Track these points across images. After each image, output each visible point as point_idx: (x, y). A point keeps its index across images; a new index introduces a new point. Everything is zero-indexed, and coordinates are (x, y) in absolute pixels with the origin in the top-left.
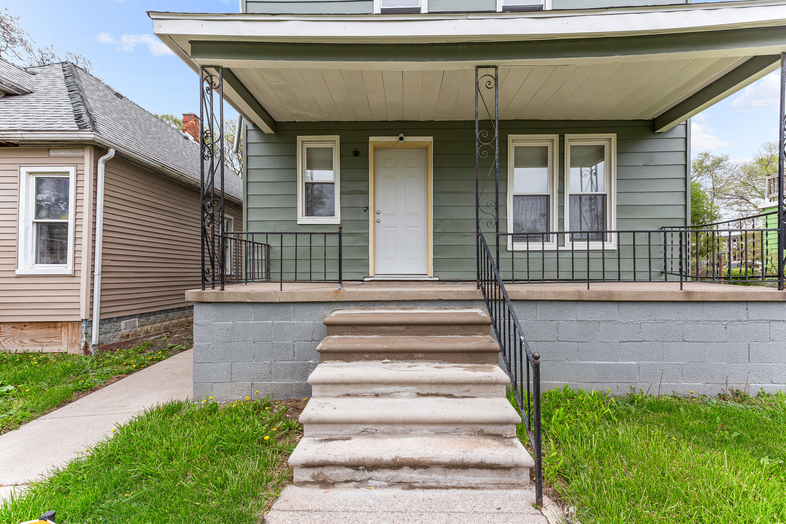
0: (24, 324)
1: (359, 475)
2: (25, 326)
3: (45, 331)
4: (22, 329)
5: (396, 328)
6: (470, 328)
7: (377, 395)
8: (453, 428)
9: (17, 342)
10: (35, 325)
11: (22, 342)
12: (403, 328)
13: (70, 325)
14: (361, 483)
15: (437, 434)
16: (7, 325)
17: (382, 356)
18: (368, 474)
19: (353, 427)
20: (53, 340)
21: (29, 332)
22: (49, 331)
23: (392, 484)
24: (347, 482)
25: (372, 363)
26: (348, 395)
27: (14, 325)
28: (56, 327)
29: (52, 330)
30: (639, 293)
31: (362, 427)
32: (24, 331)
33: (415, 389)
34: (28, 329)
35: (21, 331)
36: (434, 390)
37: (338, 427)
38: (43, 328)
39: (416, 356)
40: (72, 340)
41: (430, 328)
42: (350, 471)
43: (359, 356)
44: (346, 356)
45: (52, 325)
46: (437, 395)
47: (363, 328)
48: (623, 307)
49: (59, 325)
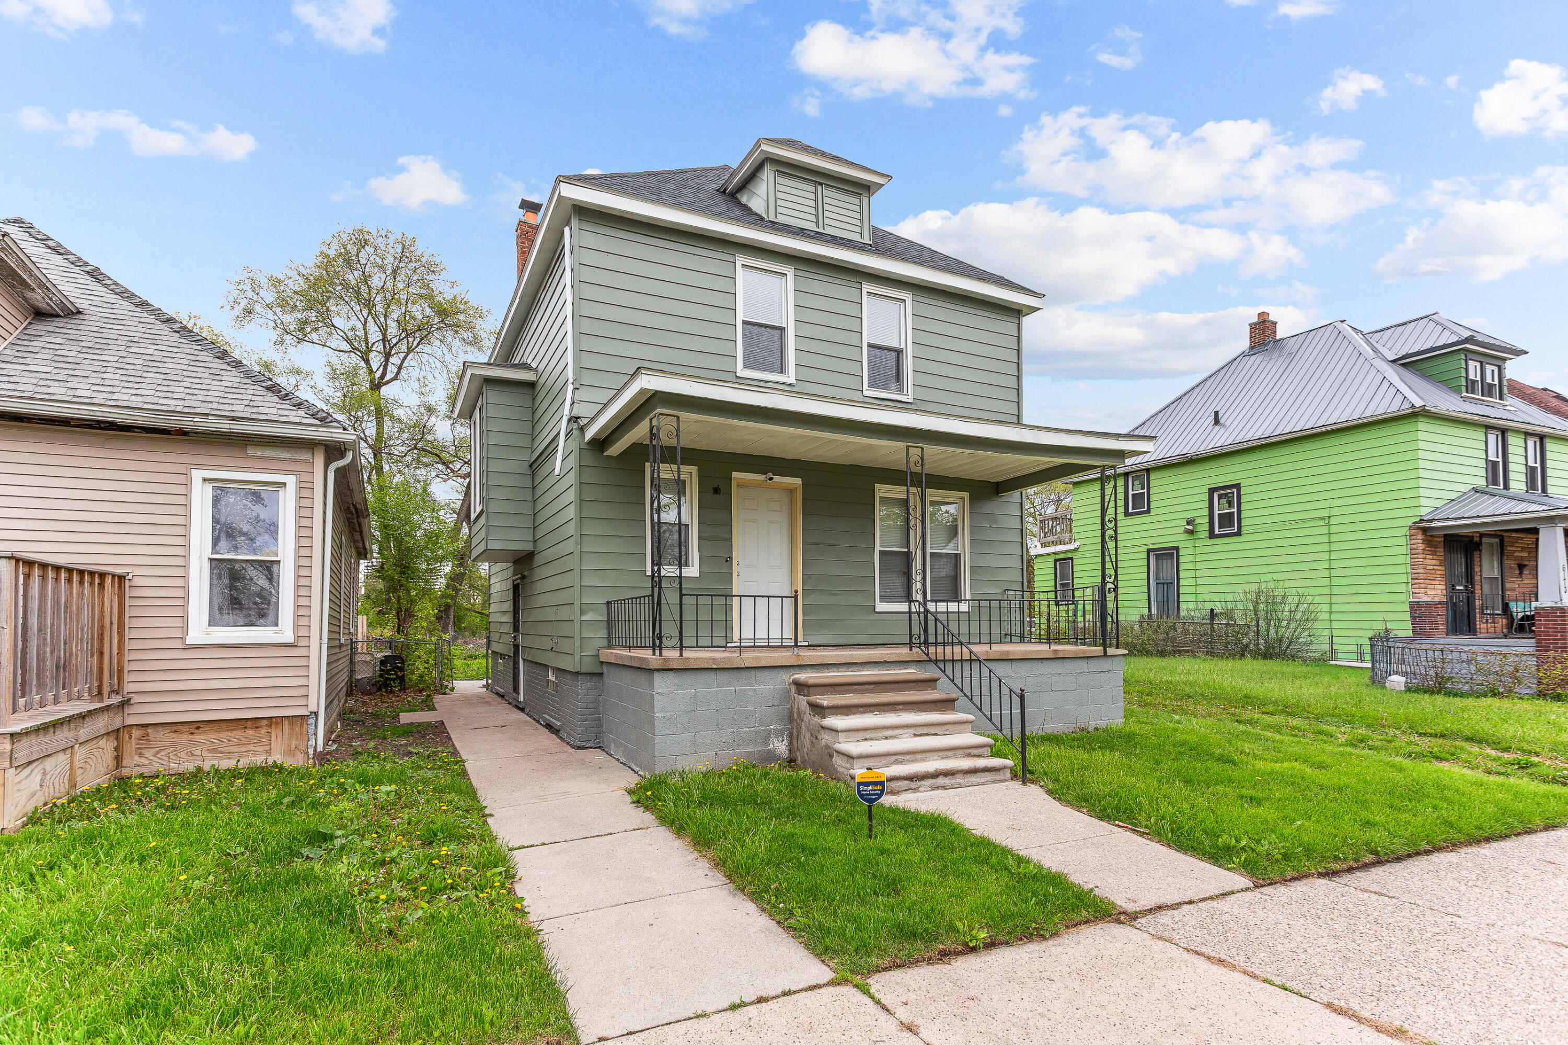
0: (197, 726)
1: (913, 785)
2: (198, 728)
3: (238, 734)
4: (192, 733)
5: (867, 686)
6: (922, 684)
7: (886, 738)
8: (952, 753)
9: (183, 754)
10: (217, 726)
11: (192, 755)
12: (872, 686)
13: (286, 723)
14: (915, 790)
15: (943, 758)
16: (161, 729)
17: (872, 709)
18: (919, 783)
19: (888, 758)
20: (251, 747)
21: (206, 737)
22: (244, 733)
23: (934, 788)
24: (906, 790)
25: (865, 715)
26: (866, 739)
27: (175, 728)
28: (257, 728)
29: (250, 732)
30: (1026, 652)
31: (894, 758)
32: (196, 737)
33: (911, 731)
34: (204, 733)
35: (190, 737)
36: (925, 730)
37: (878, 759)
38: (231, 730)
39: (898, 707)
40: (290, 746)
41: (892, 686)
42: (907, 782)
43: (856, 709)
44: (845, 710)
45: (249, 723)
46: (927, 735)
47: (840, 688)
48: (1015, 664)
49: (265, 722)
